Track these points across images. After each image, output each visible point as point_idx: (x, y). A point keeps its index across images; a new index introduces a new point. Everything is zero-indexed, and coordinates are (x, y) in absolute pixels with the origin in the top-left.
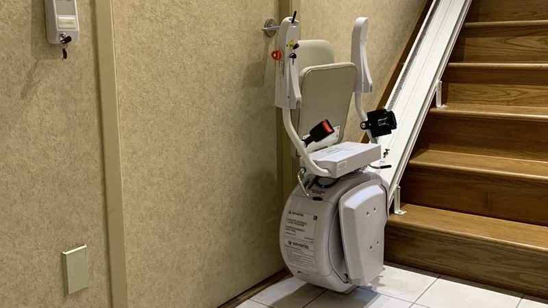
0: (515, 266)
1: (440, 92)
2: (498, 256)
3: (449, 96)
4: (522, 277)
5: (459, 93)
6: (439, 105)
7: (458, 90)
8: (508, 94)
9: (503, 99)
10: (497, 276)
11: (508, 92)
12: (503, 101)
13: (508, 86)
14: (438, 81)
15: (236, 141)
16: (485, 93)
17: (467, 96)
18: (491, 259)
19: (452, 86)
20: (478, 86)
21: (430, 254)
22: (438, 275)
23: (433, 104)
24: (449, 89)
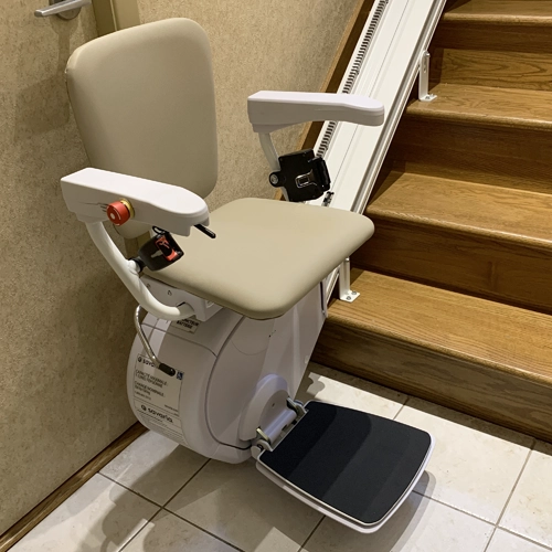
0: (526, 399)
1: (426, 73)
2: (499, 382)
3: (443, 72)
4: (534, 415)
5: (460, 66)
6: (424, 96)
7: (459, 61)
8: (543, 71)
9: (533, 79)
10: (496, 410)
11: (543, 66)
12: (532, 83)
13: (542, 56)
14: (423, 52)
15: (22, 243)
16: (505, 67)
17: (473, 71)
18: (489, 385)
19: (450, 54)
20: (493, 56)
21: (394, 366)
22: (406, 396)
23: (414, 96)
24: (445, 59)
